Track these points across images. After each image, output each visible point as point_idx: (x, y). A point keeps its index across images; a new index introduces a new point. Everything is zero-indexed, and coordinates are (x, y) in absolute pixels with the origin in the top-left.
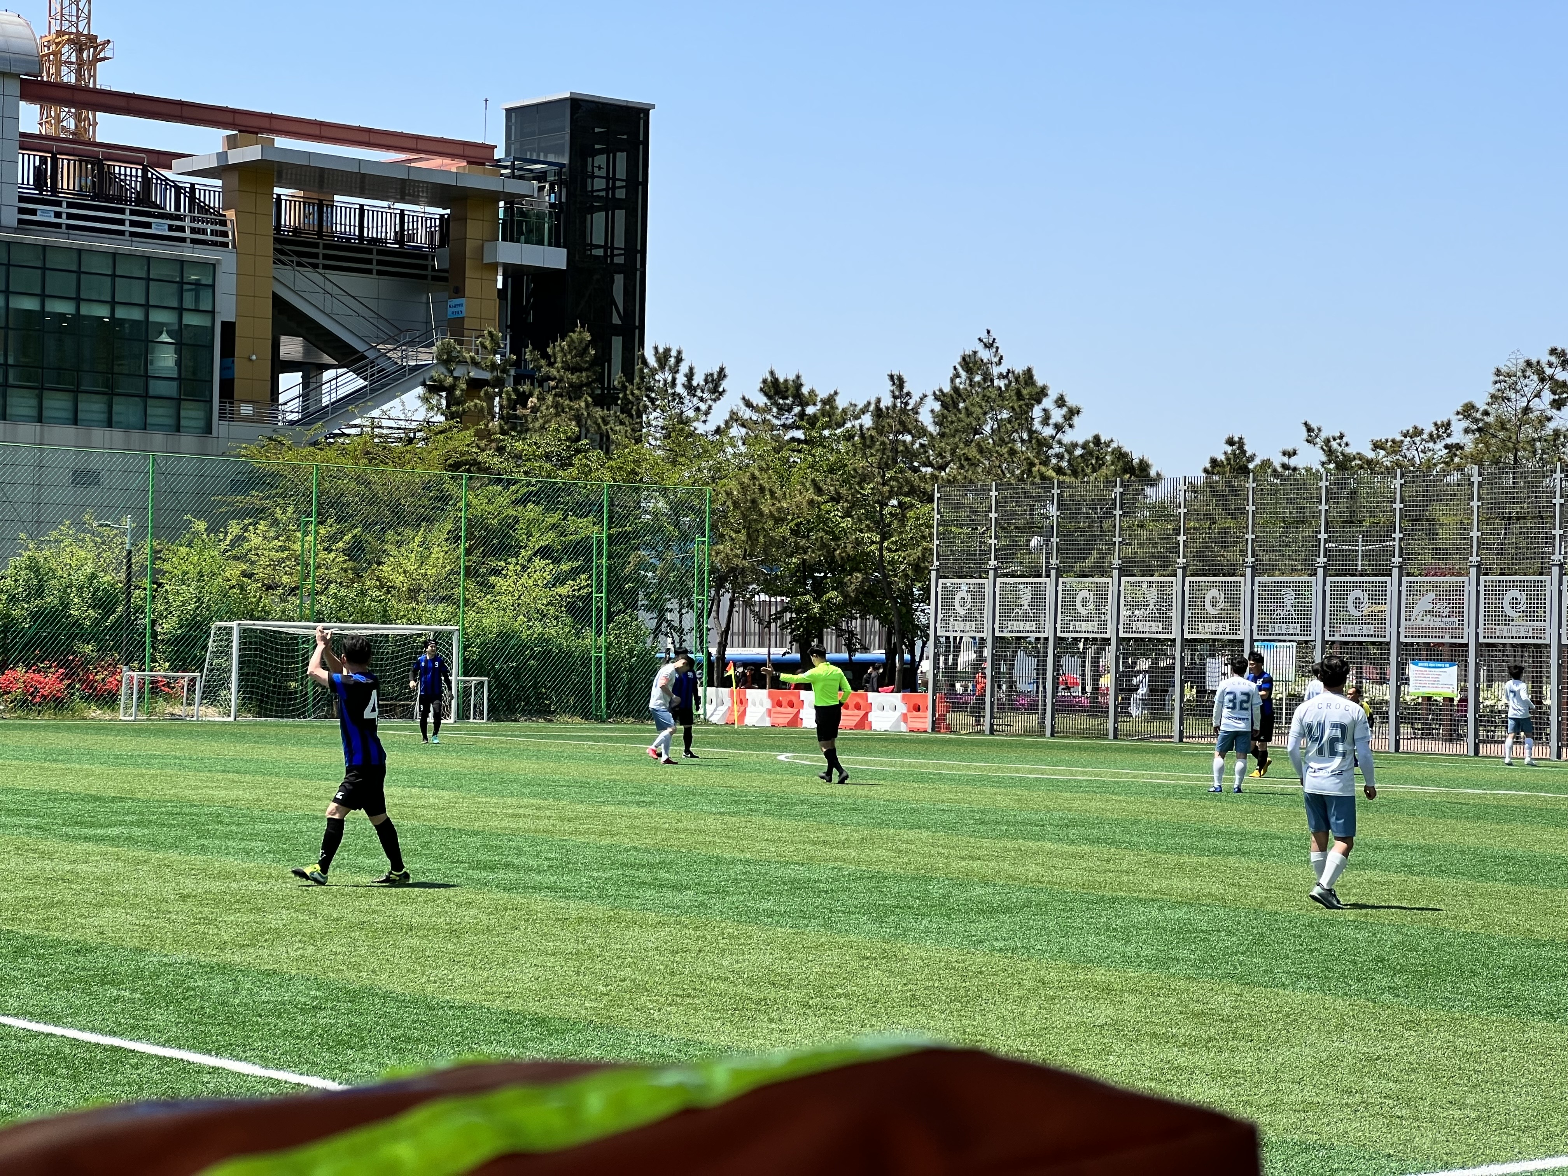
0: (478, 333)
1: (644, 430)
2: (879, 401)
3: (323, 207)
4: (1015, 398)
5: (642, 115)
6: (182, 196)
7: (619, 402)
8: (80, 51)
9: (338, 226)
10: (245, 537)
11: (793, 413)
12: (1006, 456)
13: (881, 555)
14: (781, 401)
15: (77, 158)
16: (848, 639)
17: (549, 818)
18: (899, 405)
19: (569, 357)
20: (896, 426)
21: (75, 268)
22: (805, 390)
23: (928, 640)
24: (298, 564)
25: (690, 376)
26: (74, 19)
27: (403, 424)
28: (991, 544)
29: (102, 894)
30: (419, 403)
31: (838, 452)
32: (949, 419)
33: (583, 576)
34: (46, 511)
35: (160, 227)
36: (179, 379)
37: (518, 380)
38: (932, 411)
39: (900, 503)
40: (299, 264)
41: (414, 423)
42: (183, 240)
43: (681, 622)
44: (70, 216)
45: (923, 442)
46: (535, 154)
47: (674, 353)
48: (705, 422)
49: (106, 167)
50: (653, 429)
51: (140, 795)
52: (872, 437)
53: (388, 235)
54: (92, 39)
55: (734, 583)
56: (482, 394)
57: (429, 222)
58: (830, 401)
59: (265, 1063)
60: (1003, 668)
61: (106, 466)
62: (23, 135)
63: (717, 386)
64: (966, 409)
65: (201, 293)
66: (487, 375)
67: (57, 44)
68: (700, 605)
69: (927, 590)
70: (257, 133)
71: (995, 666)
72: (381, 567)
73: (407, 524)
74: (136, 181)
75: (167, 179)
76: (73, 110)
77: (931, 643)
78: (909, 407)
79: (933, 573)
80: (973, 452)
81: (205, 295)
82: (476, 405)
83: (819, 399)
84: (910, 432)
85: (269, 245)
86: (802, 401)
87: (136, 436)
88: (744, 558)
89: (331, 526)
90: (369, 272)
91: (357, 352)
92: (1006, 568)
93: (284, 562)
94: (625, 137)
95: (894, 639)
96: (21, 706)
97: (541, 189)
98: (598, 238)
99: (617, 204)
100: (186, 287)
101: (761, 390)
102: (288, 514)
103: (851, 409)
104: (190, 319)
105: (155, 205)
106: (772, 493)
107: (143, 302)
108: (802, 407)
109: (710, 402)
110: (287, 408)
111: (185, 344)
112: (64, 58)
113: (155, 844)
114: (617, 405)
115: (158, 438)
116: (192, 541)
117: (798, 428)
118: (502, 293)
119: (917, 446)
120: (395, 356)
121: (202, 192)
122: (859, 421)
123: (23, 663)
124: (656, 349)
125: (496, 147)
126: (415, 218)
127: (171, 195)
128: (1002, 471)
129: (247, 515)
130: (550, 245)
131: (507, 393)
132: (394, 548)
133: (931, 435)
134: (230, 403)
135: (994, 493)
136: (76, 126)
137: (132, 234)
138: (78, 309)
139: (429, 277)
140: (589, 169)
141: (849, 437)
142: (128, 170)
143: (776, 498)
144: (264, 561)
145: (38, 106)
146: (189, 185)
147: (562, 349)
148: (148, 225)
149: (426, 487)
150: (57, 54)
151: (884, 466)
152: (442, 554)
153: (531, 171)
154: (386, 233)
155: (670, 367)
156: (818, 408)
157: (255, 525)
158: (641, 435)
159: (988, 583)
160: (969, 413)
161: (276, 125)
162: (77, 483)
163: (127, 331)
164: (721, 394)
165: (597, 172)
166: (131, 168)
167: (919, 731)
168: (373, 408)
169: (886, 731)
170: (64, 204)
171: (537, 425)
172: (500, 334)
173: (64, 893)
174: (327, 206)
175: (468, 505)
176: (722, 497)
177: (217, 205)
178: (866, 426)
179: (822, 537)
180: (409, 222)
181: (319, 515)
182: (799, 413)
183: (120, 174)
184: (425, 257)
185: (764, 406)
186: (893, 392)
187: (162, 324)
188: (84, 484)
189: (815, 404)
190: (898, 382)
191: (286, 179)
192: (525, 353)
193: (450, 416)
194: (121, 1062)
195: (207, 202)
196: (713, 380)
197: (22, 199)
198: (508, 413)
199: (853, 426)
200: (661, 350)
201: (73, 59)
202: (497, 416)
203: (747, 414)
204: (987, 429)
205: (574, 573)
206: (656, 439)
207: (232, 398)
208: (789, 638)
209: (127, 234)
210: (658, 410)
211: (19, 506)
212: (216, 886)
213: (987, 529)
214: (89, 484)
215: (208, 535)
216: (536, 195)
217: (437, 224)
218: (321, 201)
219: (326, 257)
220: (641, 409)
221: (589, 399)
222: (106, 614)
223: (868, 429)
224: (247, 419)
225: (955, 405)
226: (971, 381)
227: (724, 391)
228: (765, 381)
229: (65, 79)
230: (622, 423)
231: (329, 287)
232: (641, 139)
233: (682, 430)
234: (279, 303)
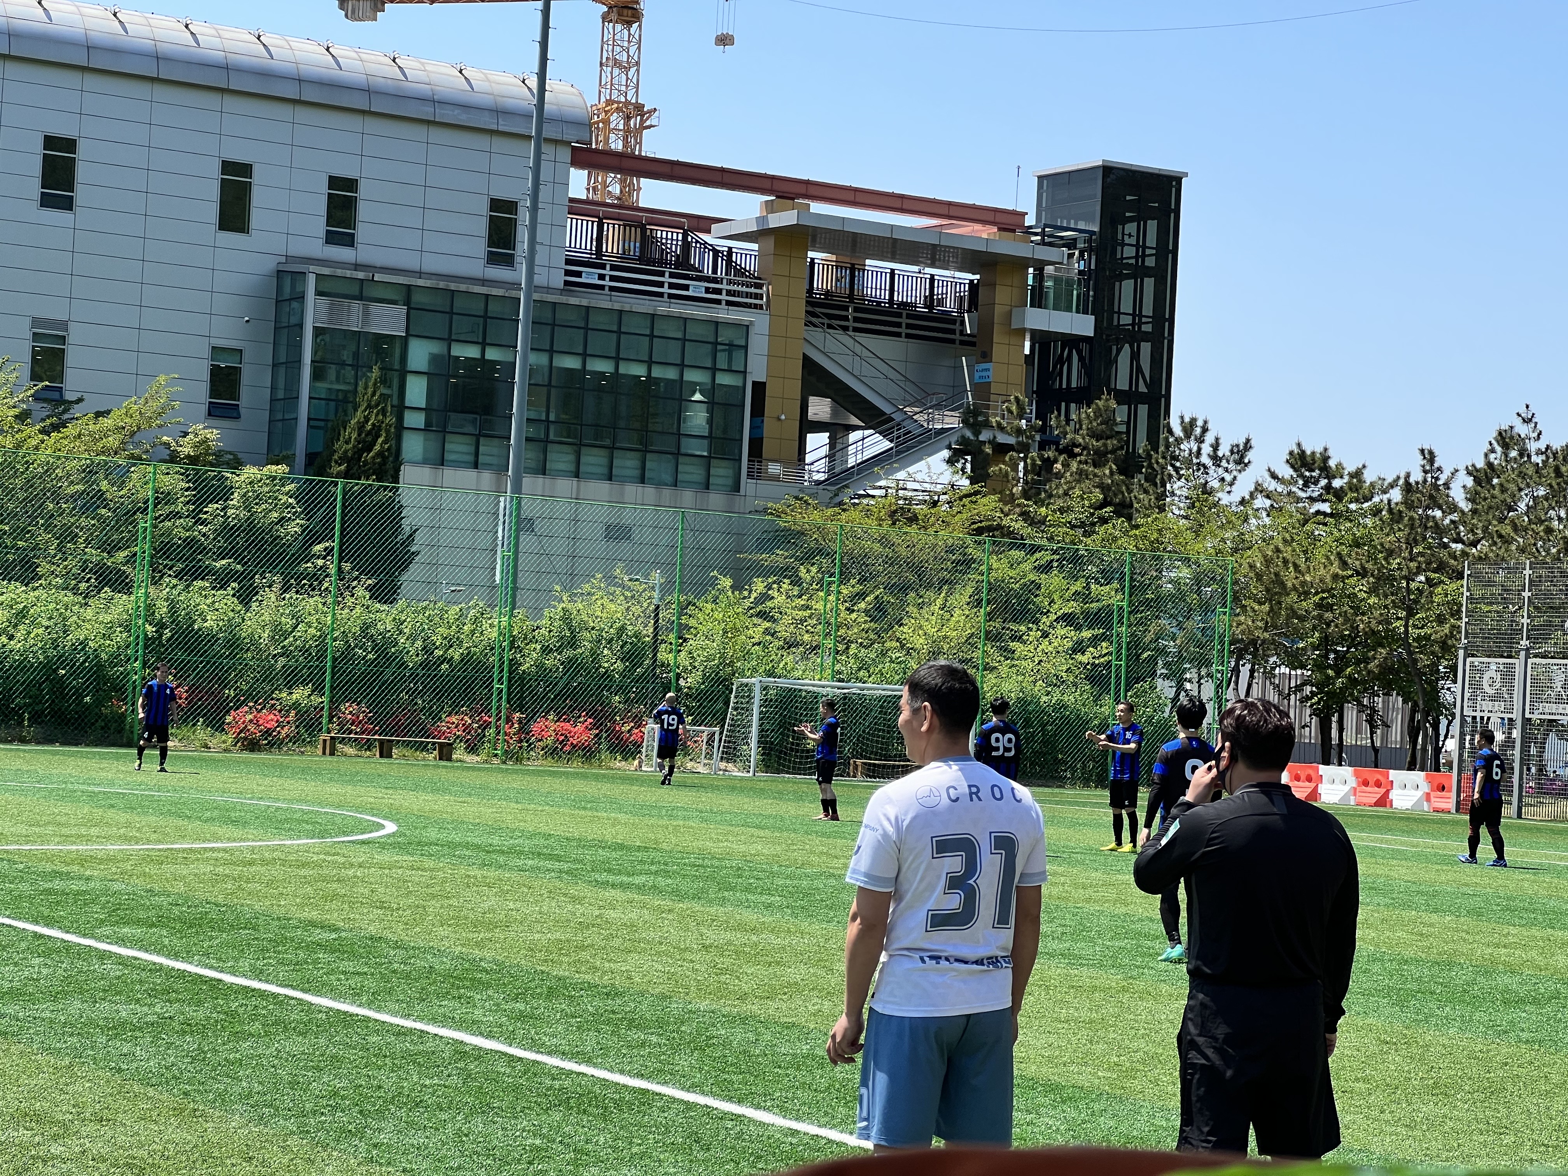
0: (1004, 398)
1: (1168, 500)
2: (1408, 475)
3: (855, 270)
4: (1553, 475)
5: (1174, 183)
6: (720, 259)
7: (1144, 470)
8: (628, 118)
9: (869, 290)
10: (769, 595)
11: (1319, 486)
12: (1542, 534)
13: (1406, 631)
14: (1307, 474)
15: (621, 223)
16: (1370, 715)
17: (1063, 884)
18: (1429, 480)
19: (1095, 424)
20: (1425, 501)
21: (615, 328)
22: (1332, 463)
23: (1454, 718)
24: (820, 623)
25: (1216, 446)
26: (623, 88)
27: (928, 487)
28: (1523, 624)
29: (629, 940)
30: (945, 466)
31: (1365, 526)
32: (1482, 495)
33: (1104, 644)
34: (580, 564)
35: (697, 289)
36: (710, 437)
37: (1042, 446)
38: (1464, 487)
39: (1427, 579)
40: (830, 327)
41: (939, 486)
42: (718, 302)
43: (1199, 692)
44: (613, 278)
45: (1453, 518)
46: (1065, 221)
47: (1200, 423)
48: (1229, 492)
49: (648, 231)
50: (1176, 499)
51: (664, 846)
52: (1400, 512)
53: (918, 299)
54: (639, 107)
55: (1255, 655)
56: (1007, 459)
57: (958, 286)
58: (1357, 474)
59: (784, 1111)
60: (1533, 751)
61: (638, 521)
62: (572, 200)
63: (1242, 457)
64: (1501, 485)
65: (734, 354)
66: (1011, 440)
67: (606, 112)
68: (1219, 675)
69: (1454, 669)
70: (793, 199)
71: (1525, 748)
72: (902, 628)
73: (929, 586)
74: (677, 245)
75: (706, 243)
76: (619, 176)
77: (1457, 722)
78: (1440, 482)
79: (1461, 653)
80: (1507, 530)
81: (738, 355)
82: (1000, 469)
83: (1346, 473)
84: (1440, 508)
85: (800, 308)
86: (1328, 472)
87: (667, 492)
88: (1266, 630)
89: (853, 587)
90: (898, 335)
91: (884, 414)
92: (1539, 648)
93: (806, 621)
94: (1157, 205)
95: (1418, 716)
96: (551, 754)
97: (1071, 256)
98: (1127, 306)
99: (1147, 272)
100: (719, 347)
101: (1288, 461)
102: (812, 574)
103: (1380, 482)
104: (724, 379)
105: (693, 268)
106: (1296, 566)
107: (679, 362)
108: (1329, 480)
109: (1235, 473)
110: (815, 467)
111: (718, 403)
112: (612, 126)
113: (678, 894)
114: (1142, 473)
115: (688, 496)
116: (717, 598)
117: (1324, 501)
118: (1029, 359)
119: (1447, 521)
120: (921, 418)
121: (739, 255)
122: (1388, 496)
123: (554, 712)
124: (1182, 417)
125: (1027, 214)
126: (945, 283)
127: (709, 258)
128: (1537, 549)
129: (771, 574)
130: (1078, 312)
131: (1033, 459)
132: (915, 610)
133: (1462, 512)
134: (758, 462)
135: (1528, 572)
136: (621, 191)
137: (671, 296)
138: (617, 368)
139: (957, 342)
140: (1120, 237)
141: (1376, 512)
142: (670, 234)
143: (1300, 572)
144: (786, 620)
145: (586, 171)
146: (726, 249)
147: (1088, 416)
148: (686, 288)
149: (950, 550)
150: (607, 122)
151: (1411, 542)
152: (963, 617)
153: (1062, 238)
154: (916, 297)
155: (1196, 436)
156: (1345, 481)
157: (778, 584)
158: (1165, 504)
159: (1518, 663)
160: (1503, 490)
161: (812, 191)
162: (610, 538)
163: (662, 390)
164: (1246, 465)
165: (1127, 240)
166: (672, 232)
167: (1443, 811)
168: (898, 470)
169: (1407, 809)
170: (608, 267)
171: (1061, 492)
172: (1027, 400)
173: (593, 937)
174: (859, 270)
175: (990, 569)
176: (1245, 569)
177: (752, 269)
178: (1395, 501)
179: (1346, 611)
180: (938, 287)
181: (841, 575)
182: (1326, 486)
183: (662, 238)
184: (953, 321)
185: (1289, 478)
186: (1423, 466)
187: (697, 384)
188: (616, 538)
189: (1342, 477)
190: (1429, 456)
191: (820, 243)
192: (1051, 419)
193: (973, 480)
194: (649, 1104)
195: (743, 266)
196: (1238, 451)
197: (568, 262)
198: (1032, 479)
199: (1382, 501)
200: (1187, 420)
201: (621, 127)
202: (1021, 481)
203: (1272, 485)
204: (1522, 506)
205: (1095, 641)
206: (1180, 509)
207: (761, 457)
208: (1308, 712)
209: (666, 296)
210: (1183, 480)
211: (555, 559)
212: (738, 938)
213: (1520, 608)
214: (622, 539)
215: (733, 593)
216: (1065, 262)
217: (967, 289)
218: (853, 265)
219: (856, 320)
220: (1165, 478)
221: (1114, 467)
222: (633, 666)
223: (1397, 504)
224: (776, 478)
225: (1489, 480)
226: (1506, 456)
227: (1249, 462)
228: (1291, 453)
229: (613, 146)
230: (1146, 492)
231: (858, 349)
232: (1173, 207)
233: (1206, 500)
234: (808, 363)
